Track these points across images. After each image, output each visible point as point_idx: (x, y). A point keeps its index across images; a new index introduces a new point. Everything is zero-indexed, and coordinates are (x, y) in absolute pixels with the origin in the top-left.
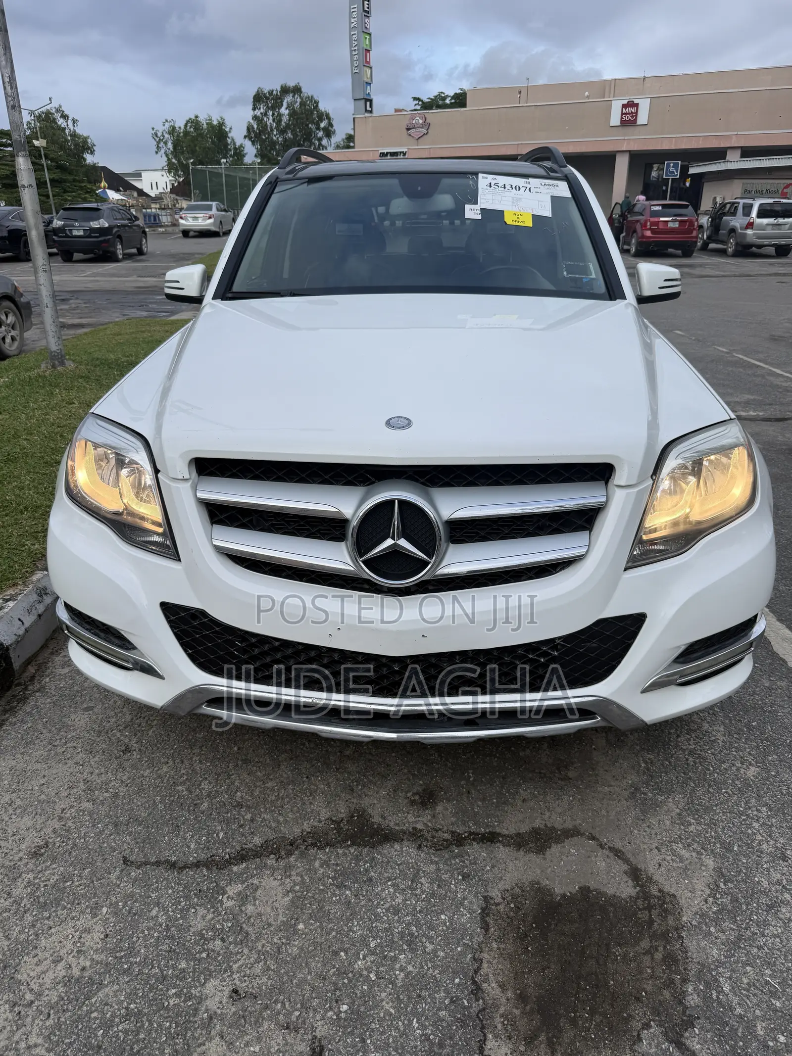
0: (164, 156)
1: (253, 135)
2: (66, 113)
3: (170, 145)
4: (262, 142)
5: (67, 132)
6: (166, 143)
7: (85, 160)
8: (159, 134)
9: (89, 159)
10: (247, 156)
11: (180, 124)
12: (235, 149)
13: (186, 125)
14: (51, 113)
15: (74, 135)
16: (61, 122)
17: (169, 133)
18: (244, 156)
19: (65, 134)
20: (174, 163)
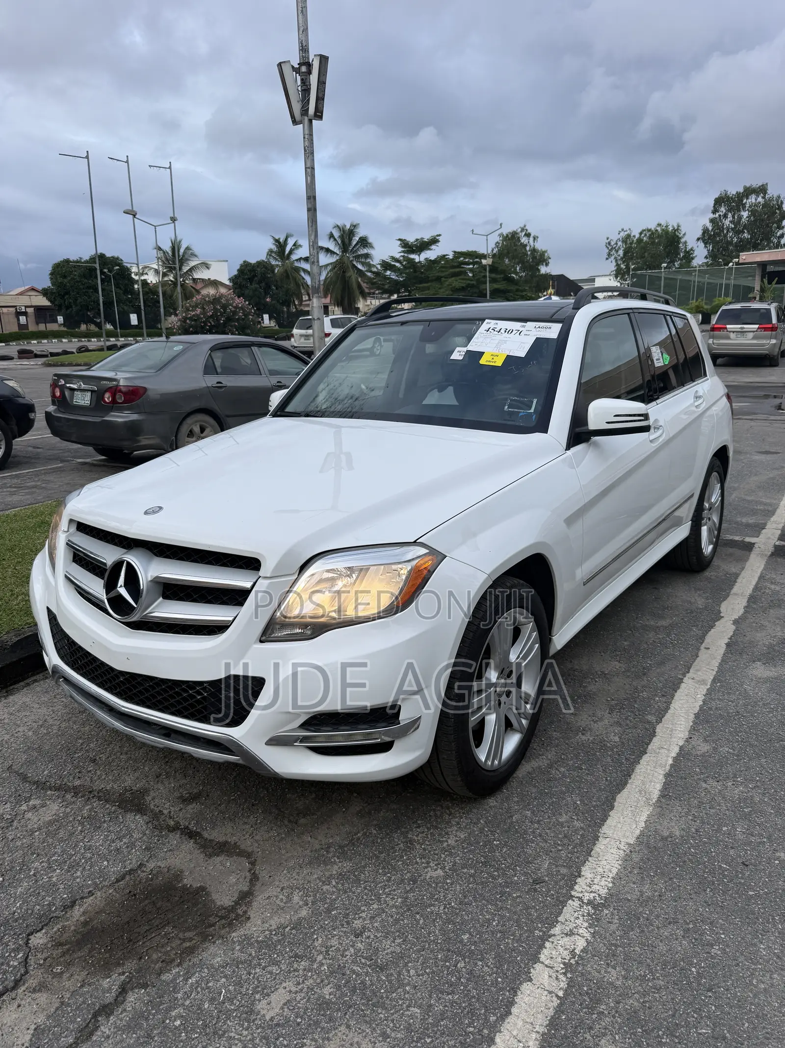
0: (614, 261)
1: (706, 237)
2: (529, 231)
3: (621, 252)
4: (715, 244)
5: (528, 248)
6: (617, 251)
7: (539, 270)
8: (612, 243)
9: (543, 270)
10: (696, 259)
11: (636, 233)
12: (686, 252)
13: (641, 233)
14: (517, 233)
15: (534, 250)
16: (524, 240)
17: (623, 242)
18: (693, 258)
19: (526, 250)
20: (621, 269)
